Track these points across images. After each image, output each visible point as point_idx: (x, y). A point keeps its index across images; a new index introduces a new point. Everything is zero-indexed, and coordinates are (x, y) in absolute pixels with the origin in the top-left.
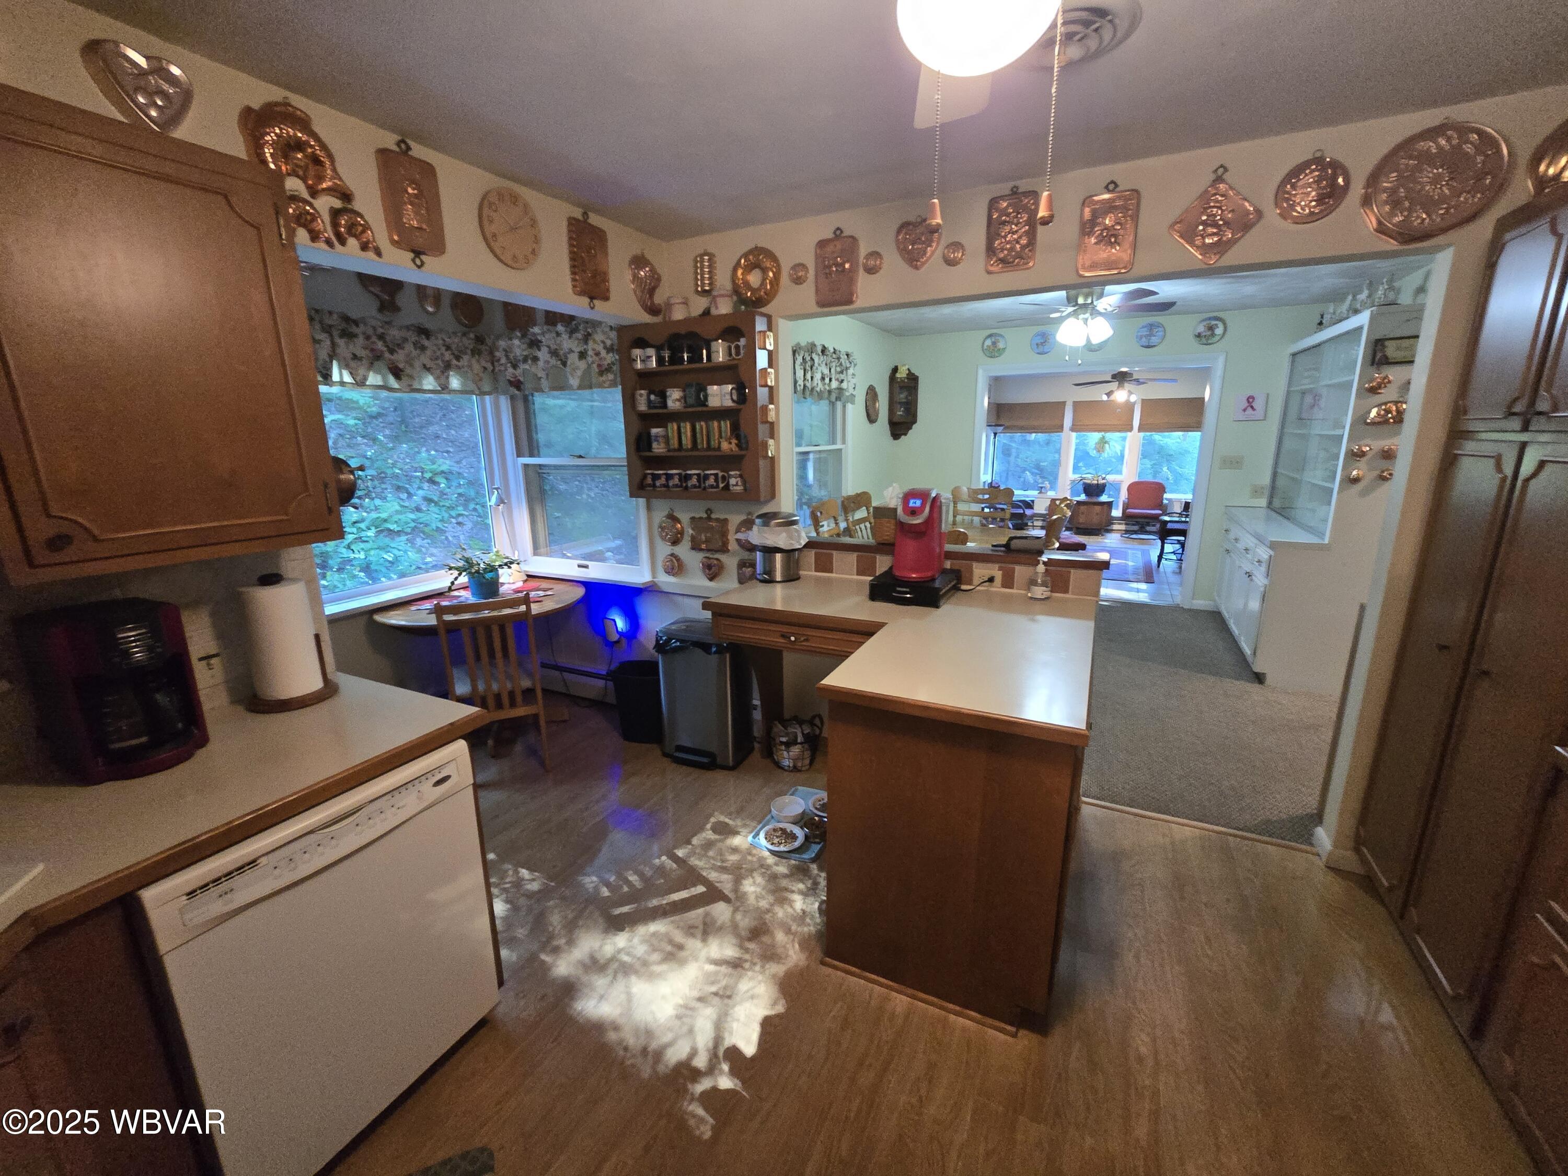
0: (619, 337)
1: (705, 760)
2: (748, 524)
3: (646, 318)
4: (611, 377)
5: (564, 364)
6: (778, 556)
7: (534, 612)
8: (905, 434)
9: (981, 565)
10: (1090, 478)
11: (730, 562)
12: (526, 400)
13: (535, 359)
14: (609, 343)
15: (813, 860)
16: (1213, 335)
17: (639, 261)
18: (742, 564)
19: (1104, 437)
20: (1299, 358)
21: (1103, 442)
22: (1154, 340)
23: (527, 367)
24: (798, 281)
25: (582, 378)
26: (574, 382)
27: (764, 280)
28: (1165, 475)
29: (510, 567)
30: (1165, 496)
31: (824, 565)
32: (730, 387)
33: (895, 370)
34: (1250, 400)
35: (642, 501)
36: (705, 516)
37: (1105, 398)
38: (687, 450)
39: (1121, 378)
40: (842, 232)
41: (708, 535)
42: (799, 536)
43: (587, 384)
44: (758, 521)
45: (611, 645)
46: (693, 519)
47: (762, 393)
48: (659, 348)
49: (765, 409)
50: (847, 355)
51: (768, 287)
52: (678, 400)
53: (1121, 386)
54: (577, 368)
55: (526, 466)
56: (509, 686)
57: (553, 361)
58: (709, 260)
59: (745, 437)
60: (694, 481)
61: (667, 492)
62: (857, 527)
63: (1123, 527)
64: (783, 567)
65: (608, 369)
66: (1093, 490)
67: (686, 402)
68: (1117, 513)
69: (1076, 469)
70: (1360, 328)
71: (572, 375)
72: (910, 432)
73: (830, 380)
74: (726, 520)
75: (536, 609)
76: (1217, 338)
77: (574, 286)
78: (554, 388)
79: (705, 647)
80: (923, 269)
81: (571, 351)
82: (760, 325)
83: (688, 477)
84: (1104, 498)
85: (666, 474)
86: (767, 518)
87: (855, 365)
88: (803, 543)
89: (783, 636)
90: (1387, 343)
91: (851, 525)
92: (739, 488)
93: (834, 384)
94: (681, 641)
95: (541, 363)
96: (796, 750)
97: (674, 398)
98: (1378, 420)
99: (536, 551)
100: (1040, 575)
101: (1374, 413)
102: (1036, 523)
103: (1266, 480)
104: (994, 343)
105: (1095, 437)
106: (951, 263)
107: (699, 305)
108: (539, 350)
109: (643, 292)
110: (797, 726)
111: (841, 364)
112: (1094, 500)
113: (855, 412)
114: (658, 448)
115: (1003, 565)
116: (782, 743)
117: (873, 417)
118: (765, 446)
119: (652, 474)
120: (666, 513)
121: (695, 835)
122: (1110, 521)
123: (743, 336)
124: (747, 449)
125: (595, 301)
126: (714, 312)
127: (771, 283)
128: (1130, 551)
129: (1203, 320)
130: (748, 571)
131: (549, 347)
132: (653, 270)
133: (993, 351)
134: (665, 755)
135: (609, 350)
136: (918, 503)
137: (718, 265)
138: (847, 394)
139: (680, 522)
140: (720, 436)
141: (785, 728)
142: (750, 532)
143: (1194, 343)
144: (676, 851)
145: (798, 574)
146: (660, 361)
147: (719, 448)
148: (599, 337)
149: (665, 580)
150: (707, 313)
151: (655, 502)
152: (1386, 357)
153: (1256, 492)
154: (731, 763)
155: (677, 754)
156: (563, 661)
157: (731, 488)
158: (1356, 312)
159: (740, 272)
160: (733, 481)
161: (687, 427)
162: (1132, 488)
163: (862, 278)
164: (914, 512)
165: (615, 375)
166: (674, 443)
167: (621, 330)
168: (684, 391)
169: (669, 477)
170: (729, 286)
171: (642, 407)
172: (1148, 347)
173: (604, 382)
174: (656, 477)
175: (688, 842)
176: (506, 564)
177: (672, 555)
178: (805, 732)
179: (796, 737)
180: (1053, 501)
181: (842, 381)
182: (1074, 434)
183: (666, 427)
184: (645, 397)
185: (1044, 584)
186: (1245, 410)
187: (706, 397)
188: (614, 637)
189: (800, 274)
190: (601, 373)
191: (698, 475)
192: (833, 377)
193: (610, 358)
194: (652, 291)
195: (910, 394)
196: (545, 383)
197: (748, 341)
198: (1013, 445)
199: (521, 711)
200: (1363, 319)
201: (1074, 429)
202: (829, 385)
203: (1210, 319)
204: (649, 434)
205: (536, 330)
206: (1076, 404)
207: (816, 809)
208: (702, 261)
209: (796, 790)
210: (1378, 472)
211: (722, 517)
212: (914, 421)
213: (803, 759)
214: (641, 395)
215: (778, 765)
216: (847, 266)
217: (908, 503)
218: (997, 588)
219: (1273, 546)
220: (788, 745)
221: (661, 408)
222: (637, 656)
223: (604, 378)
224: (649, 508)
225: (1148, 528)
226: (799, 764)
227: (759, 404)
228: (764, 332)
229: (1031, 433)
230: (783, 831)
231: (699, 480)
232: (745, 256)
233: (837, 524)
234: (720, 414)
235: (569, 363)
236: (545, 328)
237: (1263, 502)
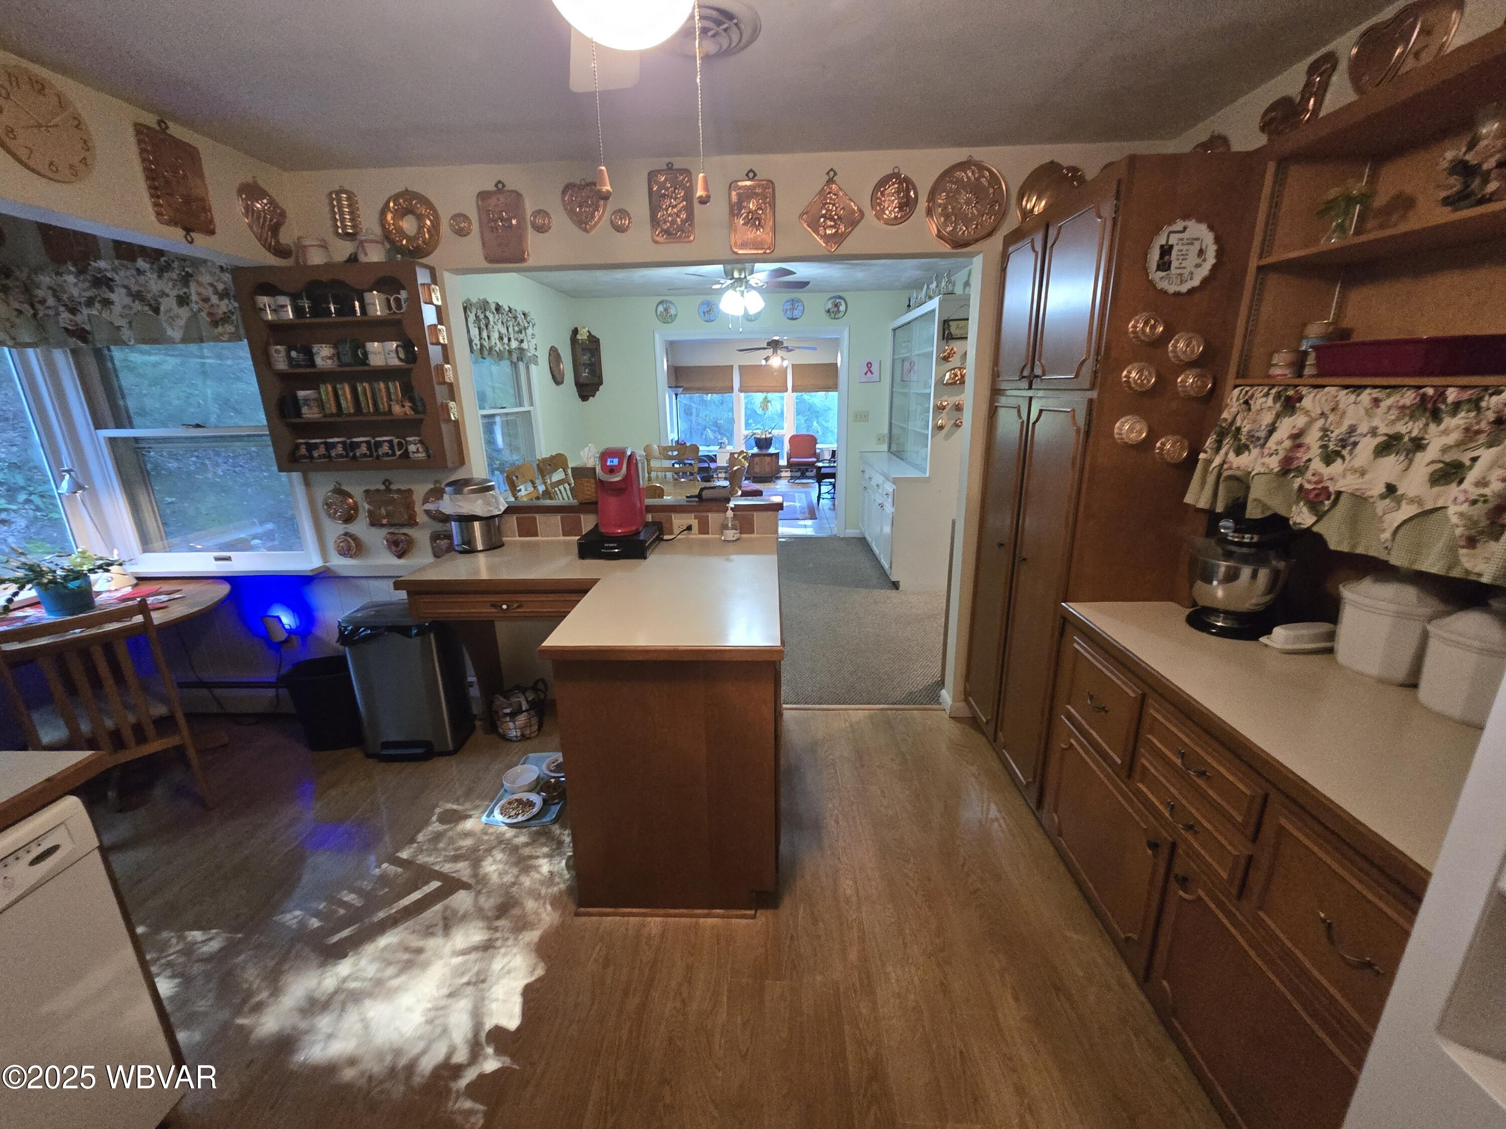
0: (234, 279)
1: (420, 751)
2: (437, 493)
3: (272, 260)
4: (230, 328)
5: (156, 310)
6: (477, 525)
7: (156, 622)
8: (593, 396)
9: (678, 515)
10: (760, 434)
11: (421, 536)
12: (100, 356)
13: (107, 303)
14: (221, 287)
15: (555, 821)
16: (839, 311)
17: (251, 191)
18: (435, 537)
19: (766, 398)
20: (898, 332)
21: (766, 401)
22: (796, 313)
23: (95, 312)
24: (462, 233)
25: (187, 327)
26: (175, 333)
27: (421, 227)
28: (816, 429)
29: (108, 571)
30: (818, 446)
31: (527, 529)
32: (395, 344)
33: (575, 332)
34: (869, 365)
35: (296, 476)
36: (382, 487)
37: (764, 362)
38: (350, 415)
39: (775, 345)
40: (504, 186)
41: (390, 508)
42: (497, 502)
43: (193, 336)
44: (448, 489)
45: (276, 647)
46: (367, 492)
47: (435, 352)
48: (295, 297)
49: (440, 369)
50: (524, 314)
51: (427, 236)
52: (330, 358)
53: (775, 352)
54: (178, 316)
55: (112, 441)
56: (132, 719)
57: (137, 306)
58: (348, 199)
59: (422, 400)
60: (364, 449)
61: (329, 464)
62: (556, 489)
63: (789, 474)
64: (482, 535)
65: (226, 319)
66: (763, 443)
67: (339, 358)
68: (783, 462)
69: (747, 425)
70: (934, 311)
71: (171, 325)
72: (598, 393)
73: (509, 340)
74: (410, 491)
75: (158, 618)
76: (841, 314)
77: (159, 214)
78: (144, 341)
79: (404, 631)
80: (593, 233)
81: (164, 294)
82: (423, 277)
83: (355, 446)
84: (772, 450)
85: (325, 443)
86: (459, 486)
87: (534, 325)
88: (503, 509)
89: (493, 605)
90: (951, 323)
91: (549, 487)
92: (422, 455)
93: (514, 344)
94: (372, 628)
95: (117, 309)
96: (522, 719)
97: (324, 355)
98: (950, 381)
99: (146, 545)
100: (730, 520)
101: (947, 377)
102: (720, 475)
103: (886, 431)
104: (666, 310)
105: (759, 397)
106: (620, 229)
107: (342, 250)
108: (113, 292)
109: (262, 228)
110: (520, 695)
111: (519, 324)
112: (764, 452)
113: (539, 373)
114: (310, 413)
115: (699, 514)
116: (507, 714)
117: (559, 379)
118: (447, 410)
119: (306, 444)
120: (332, 487)
121: (419, 831)
122: (779, 469)
123: (404, 289)
124: (424, 412)
125: (193, 235)
126: (363, 259)
127: (429, 231)
128: (796, 495)
129: (831, 298)
130: (444, 543)
131: (126, 287)
132: (272, 202)
133: (666, 317)
134: (369, 756)
135: (223, 295)
136: (616, 461)
137: (361, 205)
138: (529, 354)
139: (351, 496)
140: (390, 399)
141: (507, 698)
142: (440, 502)
143: (825, 316)
144: (399, 854)
145: (501, 541)
146: (298, 311)
147: (390, 412)
148: (206, 279)
149: (340, 563)
150: (353, 259)
151: (314, 476)
152: (950, 333)
153: (879, 440)
154: (451, 747)
155: (384, 752)
156: (210, 675)
157: (411, 455)
158: (931, 298)
159: (389, 216)
160: (412, 448)
161: (345, 390)
162: (793, 439)
163: (532, 238)
164: (612, 470)
165: (237, 327)
166: (332, 408)
167: (237, 272)
168: (335, 347)
169: (329, 447)
170: (378, 230)
171: (281, 365)
172: (792, 319)
173: (221, 335)
174: (311, 448)
175: (412, 840)
176: (100, 567)
177: (346, 534)
178: (530, 699)
179: (521, 706)
180: (732, 454)
181: (522, 341)
182: (742, 395)
183: (317, 388)
184: (283, 354)
185: (734, 528)
186: (866, 374)
187: (365, 354)
188: (281, 636)
189: (462, 225)
190: (215, 324)
191: (368, 443)
192: (512, 336)
193: (224, 306)
194: (275, 229)
195: (593, 356)
196: (126, 333)
197: (409, 293)
198: (694, 405)
199: (154, 746)
200: (934, 304)
201: (741, 391)
202: (509, 345)
203: (835, 297)
204: (295, 397)
205: (102, 264)
206: (741, 368)
207: (551, 771)
208: (339, 200)
209: (527, 758)
210: (954, 421)
211: (403, 487)
212: (602, 384)
213: (531, 726)
214: (277, 351)
215: (505, 738)
216: (514, 222)
217: (606, 461)
218: (695, 535)
219: (895, 481)
220: (513, 715)
221: (307, 366)
222: (316, 652)
223: (220, 329)
224: (307, 483)
225: (808, 474)
226: (527, 732)
227: (433, 363)
228: (429, 285)
229: (707, 394)
230: (520, 801)
231: (369, 448)
232: (395, 198)
233: (535, 487)
234: (386, 374)
235: (162, 309)
236: (116, 262)
237: (885, 447)
